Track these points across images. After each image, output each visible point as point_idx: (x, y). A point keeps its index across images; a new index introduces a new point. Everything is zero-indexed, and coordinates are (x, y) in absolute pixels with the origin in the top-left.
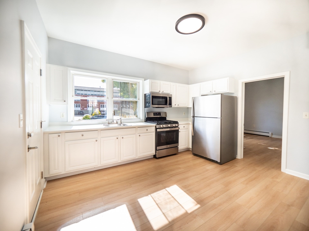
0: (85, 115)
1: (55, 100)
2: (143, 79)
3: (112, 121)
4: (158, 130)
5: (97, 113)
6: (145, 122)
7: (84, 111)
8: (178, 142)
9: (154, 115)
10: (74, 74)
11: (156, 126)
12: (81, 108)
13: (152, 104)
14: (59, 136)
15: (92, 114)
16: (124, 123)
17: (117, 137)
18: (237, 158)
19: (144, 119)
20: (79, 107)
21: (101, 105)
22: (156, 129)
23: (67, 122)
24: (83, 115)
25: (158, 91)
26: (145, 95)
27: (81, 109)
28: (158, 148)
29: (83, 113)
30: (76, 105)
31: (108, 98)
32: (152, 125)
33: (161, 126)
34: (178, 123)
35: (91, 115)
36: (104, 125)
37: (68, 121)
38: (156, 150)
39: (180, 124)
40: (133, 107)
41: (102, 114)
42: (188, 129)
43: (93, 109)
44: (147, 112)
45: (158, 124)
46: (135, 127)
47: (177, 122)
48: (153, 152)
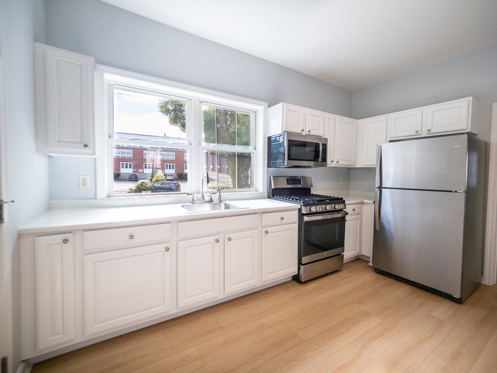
0: (140, 182)
1: (59, 142)
2: (266, 104)
3: (200, 195)
4: (306, 219)
5: (160, 178)
6: (269, 197)
7: (137, 174)
8: (343, 245)
9: (288, 184)
10: (112, 83)
11: (300, 210)
12: (133, 169)
13: (289, 159)
14: (65, 241)
15: (151, 180)
16: (226, 200)
17: (217, 237)
18: (482, 282)
19: (266, 191)
20: (130, 167)
21: (167, 165)
22: (301, 215)
23: (96, 199)
24: (137, 181)
25: (298, 130)
26: (269, 138)
27: (134, 172)
28: (305, 260)
29: (137, 178)
30: (125, 164)
31: (191, 144)
32: (290, 207)
33: (313, 209)
34: (344, 202)
35: (149, 181)
36: (183, 206)
37: (98, 198)
38: (300, 263)
39: (348, 204)
40: (228, 169)
41: (167, 180)
42: (360, 214)
43: (153, 172)
44: (273, 177)
45: (305, 205)
46: (256, 211)
47: (342, 199)
48: (294, 270)
